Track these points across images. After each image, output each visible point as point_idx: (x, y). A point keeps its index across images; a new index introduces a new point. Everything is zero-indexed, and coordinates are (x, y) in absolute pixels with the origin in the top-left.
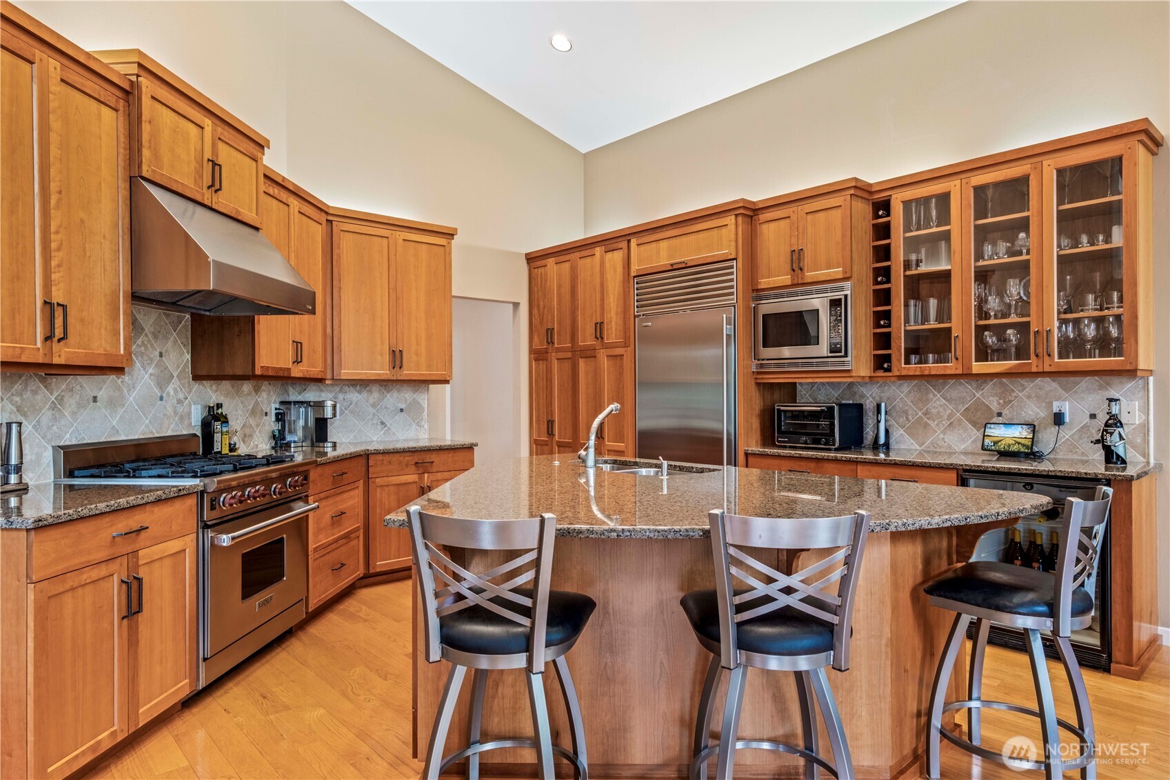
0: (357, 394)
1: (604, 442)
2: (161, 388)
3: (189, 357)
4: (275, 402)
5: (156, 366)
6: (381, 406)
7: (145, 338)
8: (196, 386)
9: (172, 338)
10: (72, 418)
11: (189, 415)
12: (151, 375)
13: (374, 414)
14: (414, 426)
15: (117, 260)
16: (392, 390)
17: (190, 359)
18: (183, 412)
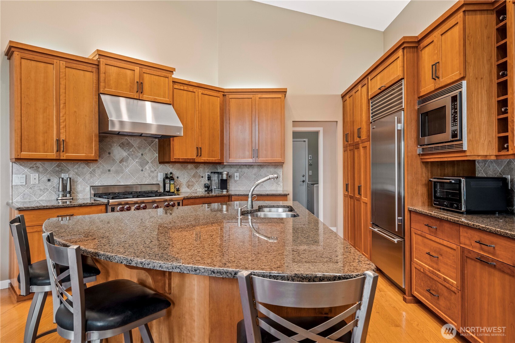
0: (247, 169)
1: (361, 197)
2: (142, 167)
3: (157, 155)
4: (208, 172)
5: (139, 159)
6: (258, 175)
7: (134, 149)
8: (161, 166)
9: (149, 148)
10: (99, 177)
11: (157, 177)
12: (137, 162)
13: (255, 178)
14: (275, 184)
15: (92, 123)
16: (264, 167)
17: (158, 156)
18: (154, 175)
